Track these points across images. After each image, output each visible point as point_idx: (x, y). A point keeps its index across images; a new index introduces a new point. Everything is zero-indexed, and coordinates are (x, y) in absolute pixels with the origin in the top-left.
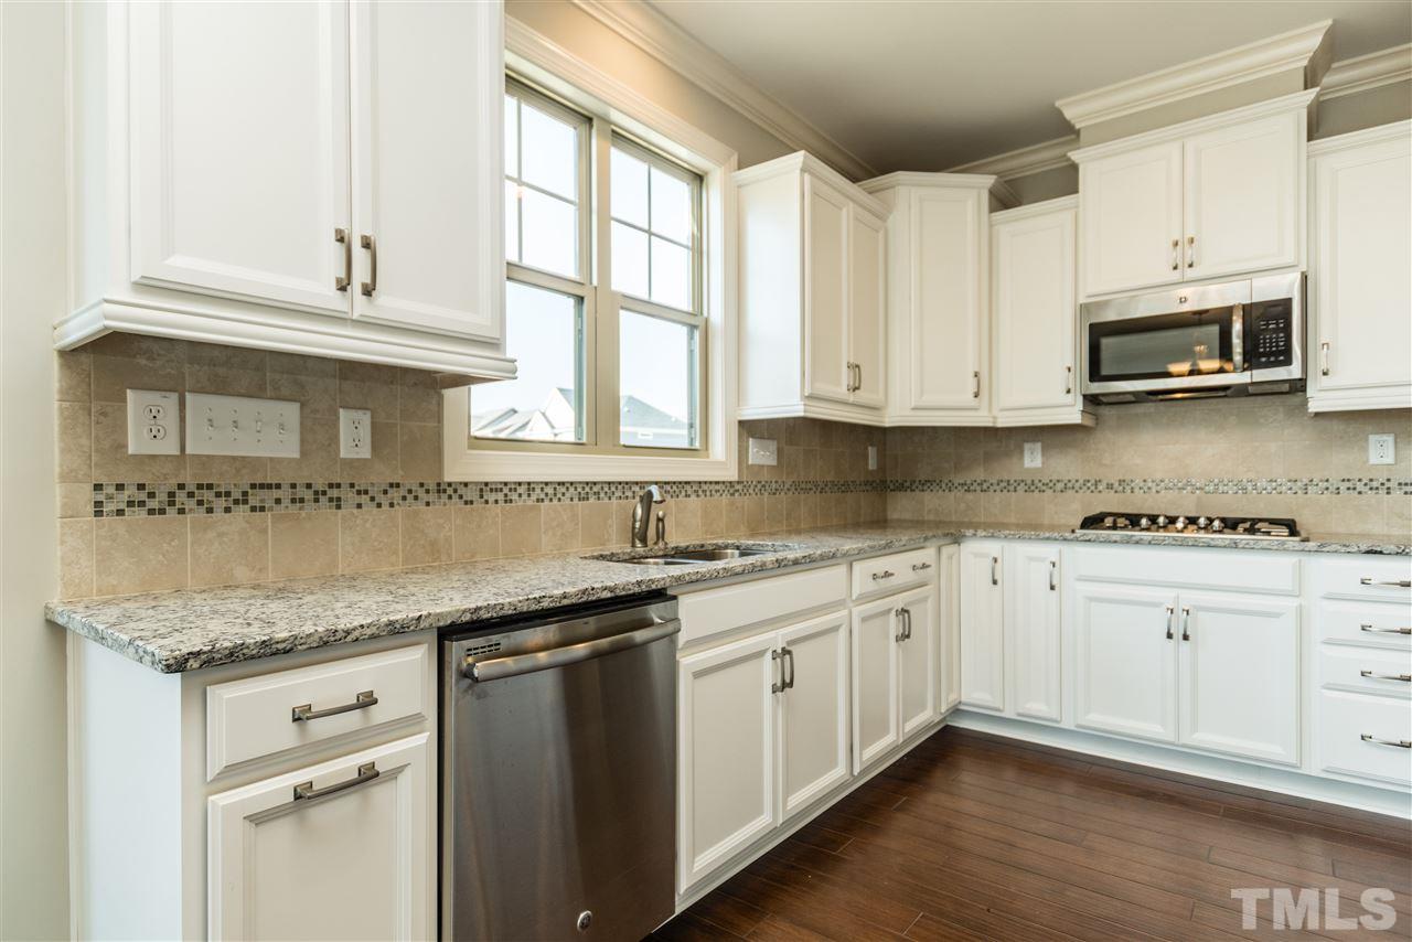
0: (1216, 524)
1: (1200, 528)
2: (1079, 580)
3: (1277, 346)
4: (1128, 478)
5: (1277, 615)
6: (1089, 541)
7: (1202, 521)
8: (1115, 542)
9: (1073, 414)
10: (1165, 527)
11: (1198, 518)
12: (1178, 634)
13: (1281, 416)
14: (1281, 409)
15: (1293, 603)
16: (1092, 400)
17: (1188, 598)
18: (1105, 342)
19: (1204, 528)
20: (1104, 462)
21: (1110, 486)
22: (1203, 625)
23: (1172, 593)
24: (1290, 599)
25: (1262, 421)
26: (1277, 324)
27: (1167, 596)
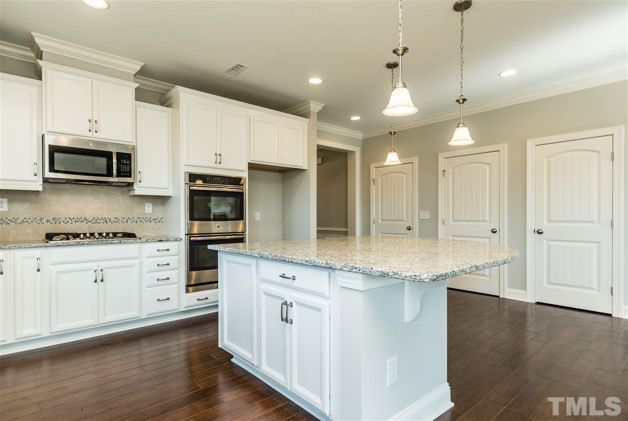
0: (111, 235)
1: (103, 237)
2: (53, 264)
3: (127, 170)
4: (58, 217)
5: (133, 266)
6: (59, 246)
7: (104, 234)
8: (72, 245)
9: (38, 186)
10: (89, 238)
11: (103, 233)
12: (99, 280)
13: (119, 195)
14: (119, 192)
15: (138, 260)
16: (46, 180)
17: (102, 265)
18: (56, 155)
19: (105, 237)
20: (45, 209)
21: (48, 221)
22: (109, 275)
23: (96, 264)
24: (138, 259)
25: (113, 195)
26: (127, 162)
27: (94, 266)
